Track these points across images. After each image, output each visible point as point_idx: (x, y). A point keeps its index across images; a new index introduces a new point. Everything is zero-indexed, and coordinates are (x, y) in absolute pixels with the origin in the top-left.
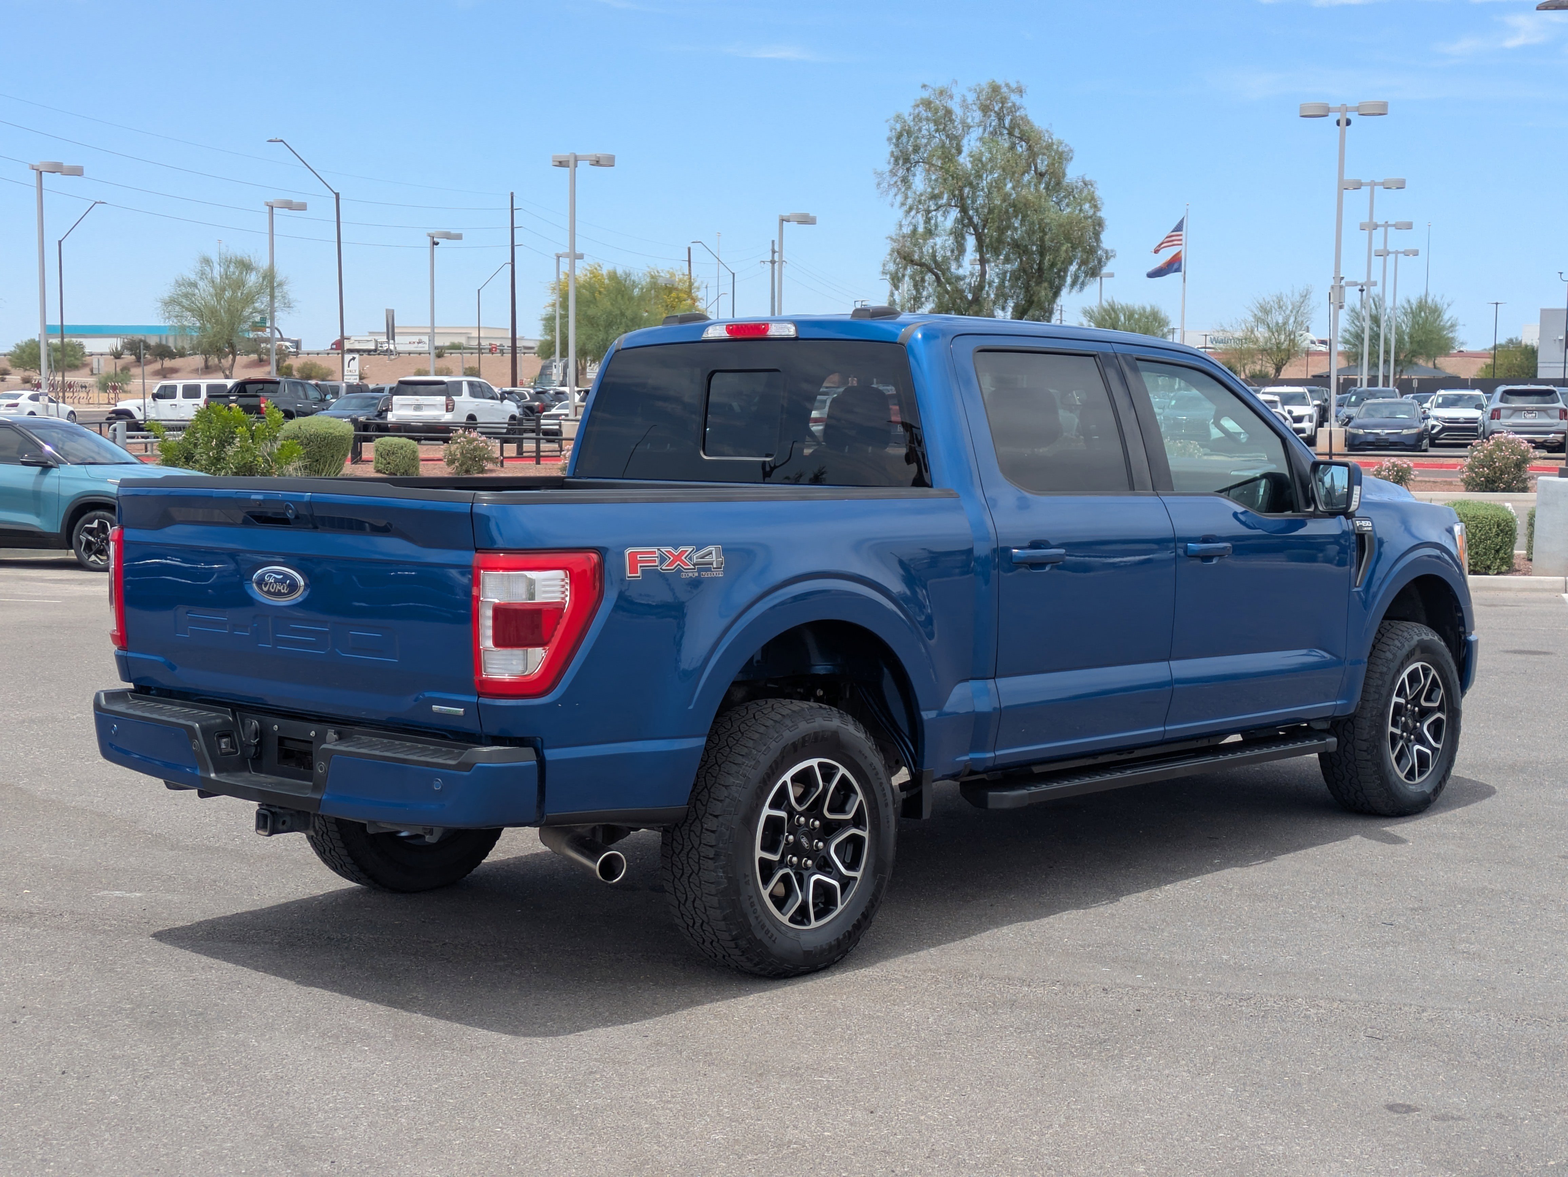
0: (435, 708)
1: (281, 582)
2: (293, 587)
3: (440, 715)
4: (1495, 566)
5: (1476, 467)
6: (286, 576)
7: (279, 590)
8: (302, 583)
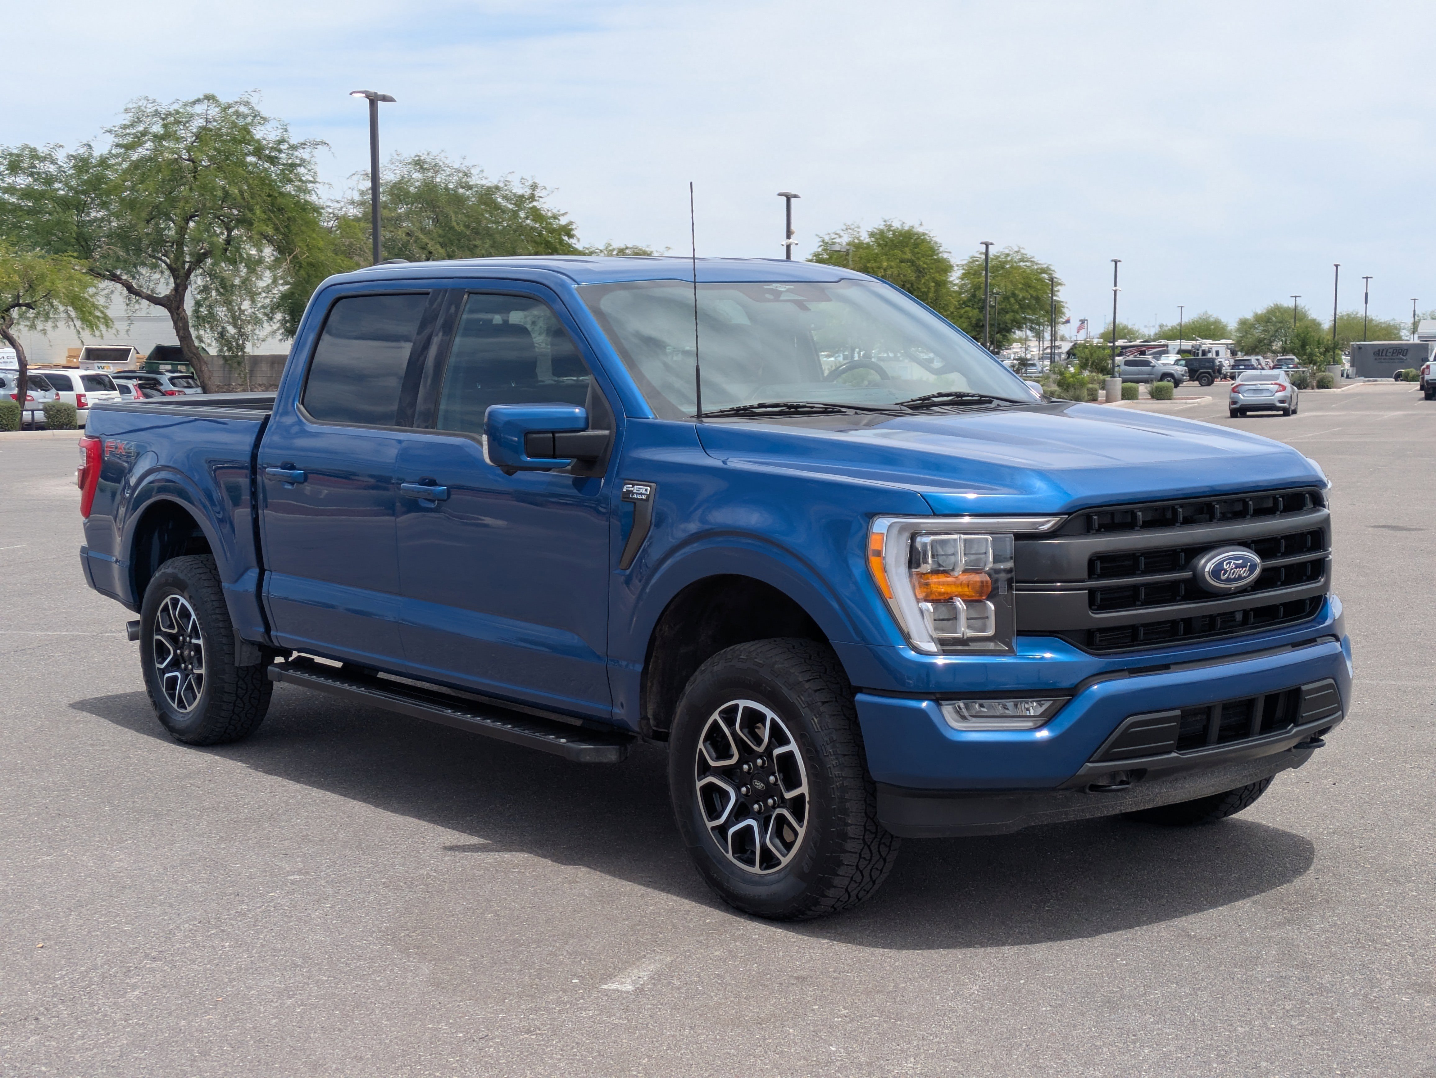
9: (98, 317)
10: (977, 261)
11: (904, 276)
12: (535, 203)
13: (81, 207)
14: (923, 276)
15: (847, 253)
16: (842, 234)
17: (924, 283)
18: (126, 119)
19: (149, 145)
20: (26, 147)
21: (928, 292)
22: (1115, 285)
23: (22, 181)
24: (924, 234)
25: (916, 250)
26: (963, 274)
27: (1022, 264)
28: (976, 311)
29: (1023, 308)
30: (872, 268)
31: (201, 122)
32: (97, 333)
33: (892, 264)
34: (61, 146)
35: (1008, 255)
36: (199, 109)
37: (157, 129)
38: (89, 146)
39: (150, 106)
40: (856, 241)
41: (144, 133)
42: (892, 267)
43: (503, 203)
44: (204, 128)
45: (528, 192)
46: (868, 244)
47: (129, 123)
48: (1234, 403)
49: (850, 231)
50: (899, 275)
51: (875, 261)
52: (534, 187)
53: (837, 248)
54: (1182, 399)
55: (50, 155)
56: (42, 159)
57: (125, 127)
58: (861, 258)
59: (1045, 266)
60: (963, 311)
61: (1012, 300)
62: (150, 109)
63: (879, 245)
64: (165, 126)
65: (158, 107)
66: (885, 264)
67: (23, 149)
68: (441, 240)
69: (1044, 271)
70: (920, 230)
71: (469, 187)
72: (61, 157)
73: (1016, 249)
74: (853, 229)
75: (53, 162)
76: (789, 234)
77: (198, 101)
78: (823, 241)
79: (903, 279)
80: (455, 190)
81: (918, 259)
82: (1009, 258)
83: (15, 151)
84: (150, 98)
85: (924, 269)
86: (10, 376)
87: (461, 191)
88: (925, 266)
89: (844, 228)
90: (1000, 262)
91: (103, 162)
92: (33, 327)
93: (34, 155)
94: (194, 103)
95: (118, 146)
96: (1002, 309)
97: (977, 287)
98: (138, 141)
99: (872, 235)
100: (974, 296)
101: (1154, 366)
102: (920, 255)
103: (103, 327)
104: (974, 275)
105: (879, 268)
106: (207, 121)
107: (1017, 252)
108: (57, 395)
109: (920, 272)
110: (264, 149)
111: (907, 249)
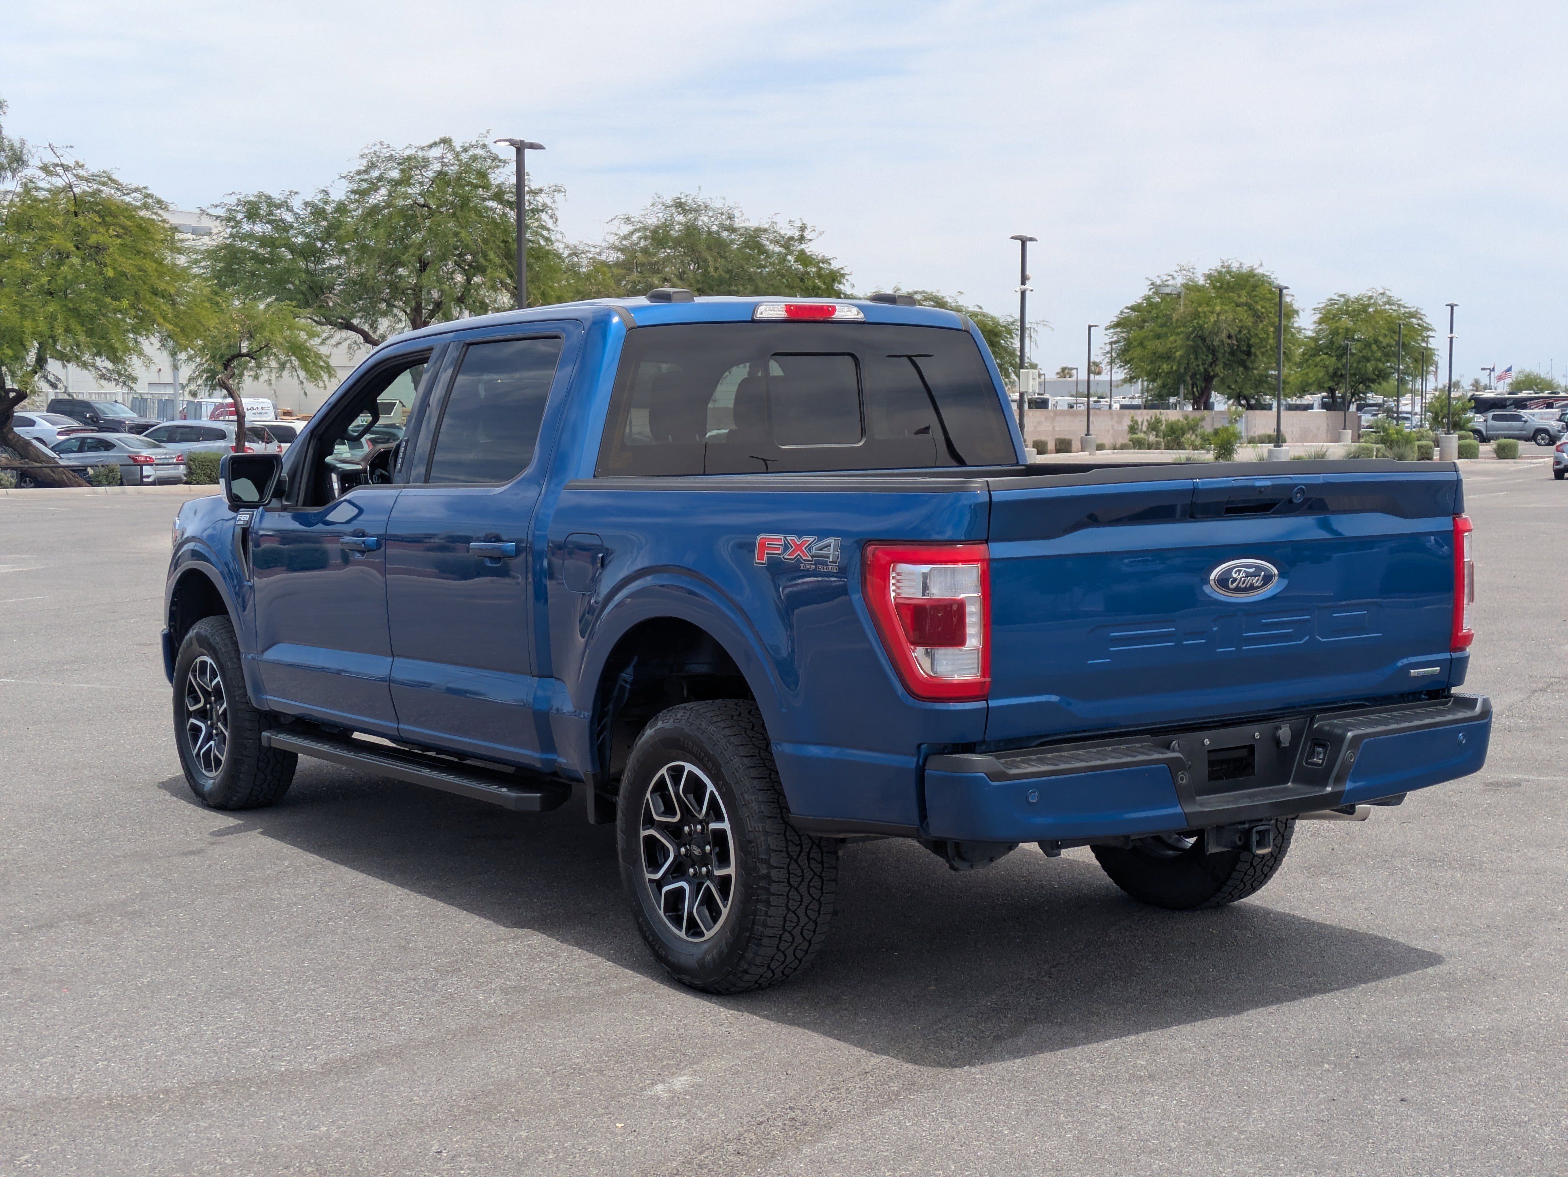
0: (1413, 672)
1: (1254, 575)
2: (1268, 579)
3: (1418, 678)
6: (1259, 568)
7: (1252, 585)
8: (1276, 572)
9: (321, 367)
10: (1336, 304)
11: (1241, 321)
12: (803, 246)
13: (318, 255)
14: (1261, 321)
15: (1179, 296)
16: (1175, 275)
17: (1262, 329)
18: (362, 164)
19: (383, 191)
20: (260, 195)
21: (1268, 338)
22: (1451, 332)
23: (259, 228)
24: (1263, 275)
25: (1253, 294)
26: (1320, 318)
27: (1387, 307)
28: (1334, 359)
29: (1387, 356)
30: (1205, 313)
31: (437, 167)
32: (321, 384)
33: (1227, 308)
34: (296, 193)
35: (1371, 298)
36: (436, 152)
37: (395, 174)
38: (326, 192)
39: (384, 151)
40: (1190, 283)
41: (380, 179)
42: (1226, 312)
43: (771, 247)
44: (440, 173)
45: (796, 234)
46: (1203, 286)
47: (363, 168)
48: (1557, 463)
49: (1184, 272)
50: (1234, 320)
51: (1208, 305)
52: (803, 229)
53: (1167, 290)
54: (1528, 458)
55: (286, 202)
56: (279, 206)
57: (359, 173)
58: (1192, 302)
59: (1414, 309)
60: (1318, 359)
61: (1374, 347)
62: (386, 153)
63: (1214, 287)
64: (402, 171)
65: (393, 153)
66: (1218, 309)
67: (259, 197)
68: (699, 286)
69: (1413, 315)
70: (1259, 271)
71: (732, 230)
72: (297, 204)
73: (1382, 291)
74: (1188, 270)
75: (289, 209)
76: (1024, 279)
77: (435, 144)
78: (1152, 284)
79: (1239, 324)
80: (718, 233)
81: (1256, 302)
82: (1372, 301)
83: (252, 199)
84: (386, 143)
85: (1262, 313)
86: (231, 427)
87: (725, 234)
88: (1263, 310)
89: (1178, 268)
90: (1362, 305)
91: (341, 208)
92: (256, 377)
93: (270, 203)
94: (431, 146)
95: (354, 192)
96: (1364, 357)
97: (1335, 333)
98: (374, 187)
99: (1209, 277)
100: (1332, 342)
101: (1526, 422)
102: (1257, 298)
103: (325, 377)
104: (1333, 319)
105: (1212, 313)
106: (444, 165)
107: (1383, 294)
108: (280, 447)
109: (1259, 317)
110: (505, 193)
111: (1244, 293)
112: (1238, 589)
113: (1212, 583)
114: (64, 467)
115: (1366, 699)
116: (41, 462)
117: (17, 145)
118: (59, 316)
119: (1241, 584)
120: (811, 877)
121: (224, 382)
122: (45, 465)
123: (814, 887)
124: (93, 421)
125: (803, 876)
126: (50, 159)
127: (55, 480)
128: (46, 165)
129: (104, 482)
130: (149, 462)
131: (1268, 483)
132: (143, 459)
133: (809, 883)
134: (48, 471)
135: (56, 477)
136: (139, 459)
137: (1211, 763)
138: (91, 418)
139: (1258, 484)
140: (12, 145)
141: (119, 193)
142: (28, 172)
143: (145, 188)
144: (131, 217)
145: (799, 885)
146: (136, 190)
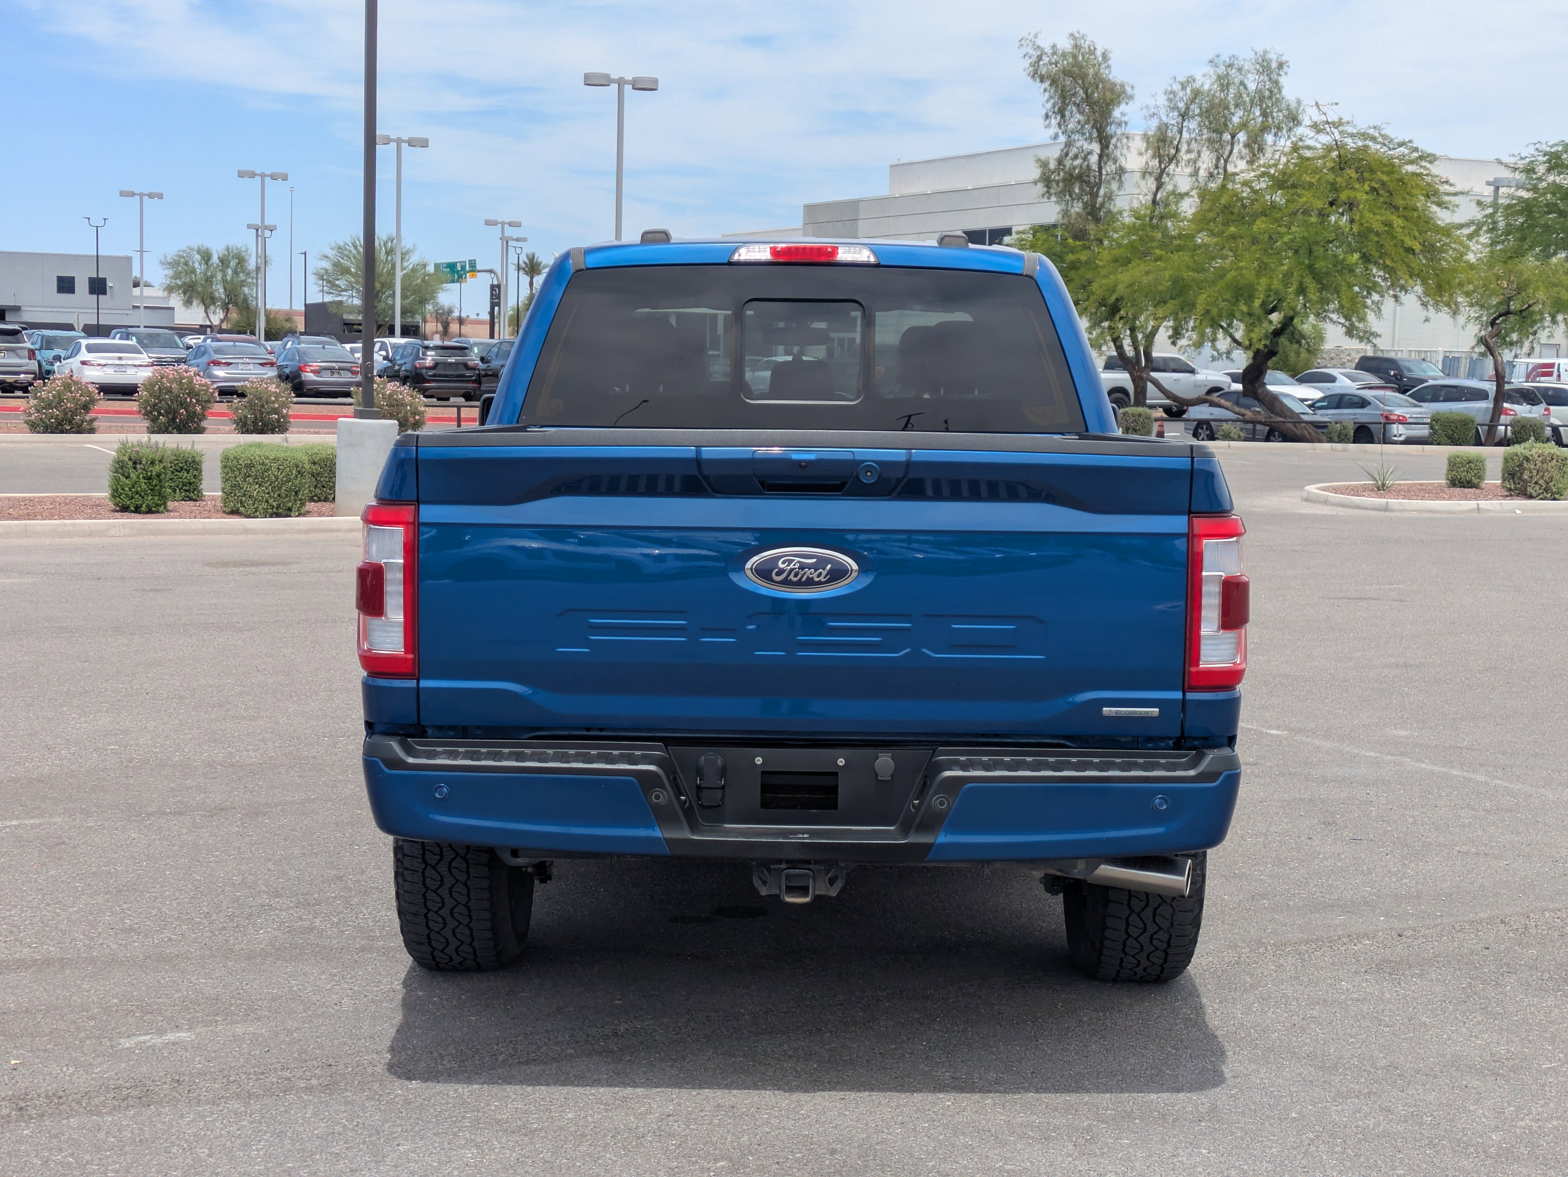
4: (295, 508)
5: (44, 408)
112: (786, 582)
113: (749, 573)
114: (1306, 422)
115: (1066, 738)
116: (1285, 417)
117: (1293, 105)
118: (1295, 274)
119: (792, 577)
120: (453, 856)
121: (1486, 341)
122: (1289, 420)
123: (456, 868)
124: (1397, 379)
125: (441, 855)
126: (1318, 117)
127: (1296, 435)
128: (1316, 123)
129: (1336, 438)
130: (1402, 421)
131: (812, 457)
132: (1395, 417)
133: (450, 863)
134: (1290, 426)
135: (1298, 432)
136: (1392, 417)
137: (765, 788)
138: (1395, 375)
139: (795, 457)
140: (1289, 105)
141: (1386, 149)
142: (1300, 131)
143: (1410, 141)
144: (1390, 173)
145: (437, 864)
146: (1401, 144)
